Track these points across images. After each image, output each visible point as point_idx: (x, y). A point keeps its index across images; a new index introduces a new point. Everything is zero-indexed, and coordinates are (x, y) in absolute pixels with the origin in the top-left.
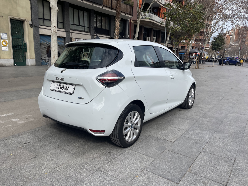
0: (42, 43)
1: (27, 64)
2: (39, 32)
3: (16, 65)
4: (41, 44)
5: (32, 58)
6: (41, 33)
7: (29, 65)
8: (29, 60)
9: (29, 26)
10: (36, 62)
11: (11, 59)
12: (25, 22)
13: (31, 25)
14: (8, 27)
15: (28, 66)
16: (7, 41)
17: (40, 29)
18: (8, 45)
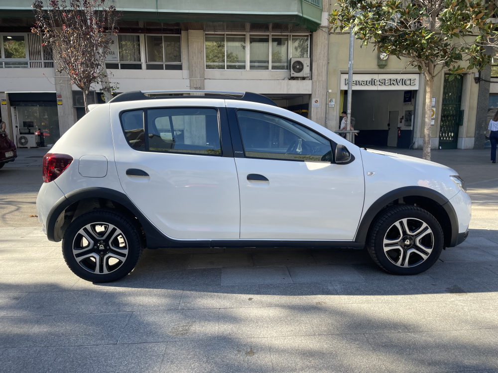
0: (491, 109)
1: (459, 146)
2: (488, 90)
3: (440, 148)
4: (489, 110)
5: (469, 135)
6: (491, 91)
7: (463, 148)
8: (464, 139)
9: (474, 80)
10: (475, 142)
11: (436, 137)
12: (468, 76)
13: (478, 80)
14: (440, 86)
15: (459, 149)
16: (434, 109)
17: (491, 84)
18: (434, 117)
